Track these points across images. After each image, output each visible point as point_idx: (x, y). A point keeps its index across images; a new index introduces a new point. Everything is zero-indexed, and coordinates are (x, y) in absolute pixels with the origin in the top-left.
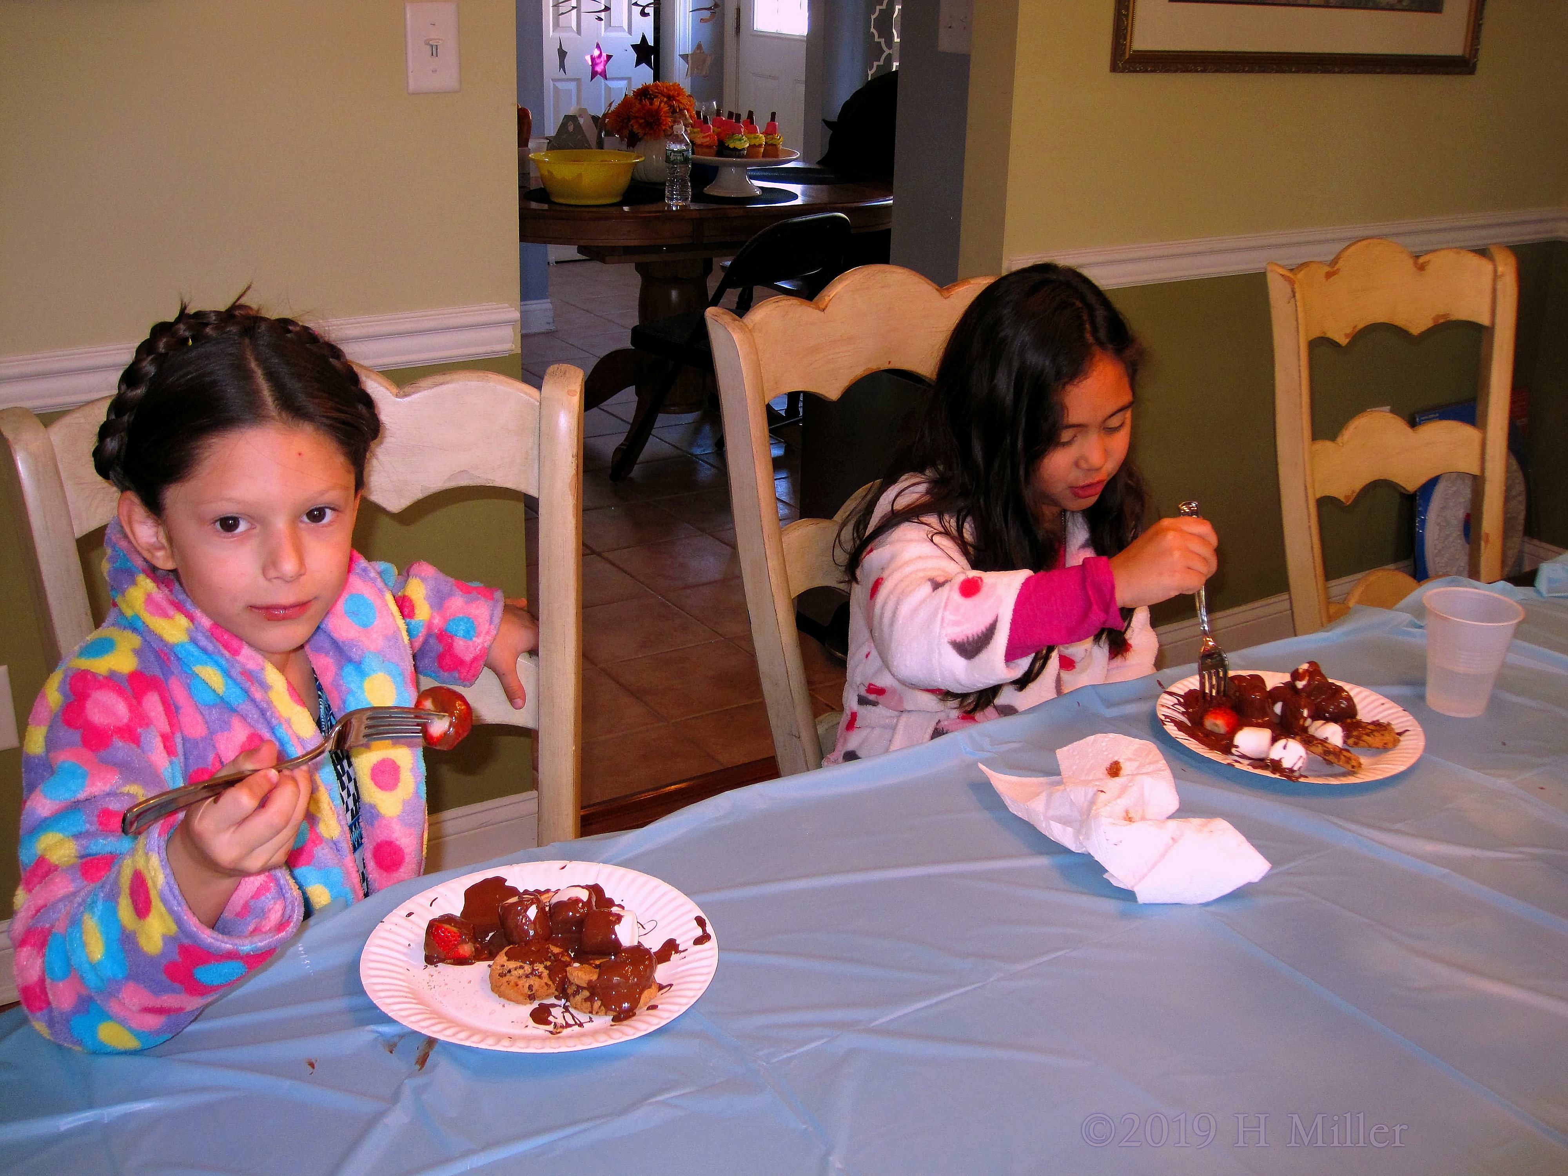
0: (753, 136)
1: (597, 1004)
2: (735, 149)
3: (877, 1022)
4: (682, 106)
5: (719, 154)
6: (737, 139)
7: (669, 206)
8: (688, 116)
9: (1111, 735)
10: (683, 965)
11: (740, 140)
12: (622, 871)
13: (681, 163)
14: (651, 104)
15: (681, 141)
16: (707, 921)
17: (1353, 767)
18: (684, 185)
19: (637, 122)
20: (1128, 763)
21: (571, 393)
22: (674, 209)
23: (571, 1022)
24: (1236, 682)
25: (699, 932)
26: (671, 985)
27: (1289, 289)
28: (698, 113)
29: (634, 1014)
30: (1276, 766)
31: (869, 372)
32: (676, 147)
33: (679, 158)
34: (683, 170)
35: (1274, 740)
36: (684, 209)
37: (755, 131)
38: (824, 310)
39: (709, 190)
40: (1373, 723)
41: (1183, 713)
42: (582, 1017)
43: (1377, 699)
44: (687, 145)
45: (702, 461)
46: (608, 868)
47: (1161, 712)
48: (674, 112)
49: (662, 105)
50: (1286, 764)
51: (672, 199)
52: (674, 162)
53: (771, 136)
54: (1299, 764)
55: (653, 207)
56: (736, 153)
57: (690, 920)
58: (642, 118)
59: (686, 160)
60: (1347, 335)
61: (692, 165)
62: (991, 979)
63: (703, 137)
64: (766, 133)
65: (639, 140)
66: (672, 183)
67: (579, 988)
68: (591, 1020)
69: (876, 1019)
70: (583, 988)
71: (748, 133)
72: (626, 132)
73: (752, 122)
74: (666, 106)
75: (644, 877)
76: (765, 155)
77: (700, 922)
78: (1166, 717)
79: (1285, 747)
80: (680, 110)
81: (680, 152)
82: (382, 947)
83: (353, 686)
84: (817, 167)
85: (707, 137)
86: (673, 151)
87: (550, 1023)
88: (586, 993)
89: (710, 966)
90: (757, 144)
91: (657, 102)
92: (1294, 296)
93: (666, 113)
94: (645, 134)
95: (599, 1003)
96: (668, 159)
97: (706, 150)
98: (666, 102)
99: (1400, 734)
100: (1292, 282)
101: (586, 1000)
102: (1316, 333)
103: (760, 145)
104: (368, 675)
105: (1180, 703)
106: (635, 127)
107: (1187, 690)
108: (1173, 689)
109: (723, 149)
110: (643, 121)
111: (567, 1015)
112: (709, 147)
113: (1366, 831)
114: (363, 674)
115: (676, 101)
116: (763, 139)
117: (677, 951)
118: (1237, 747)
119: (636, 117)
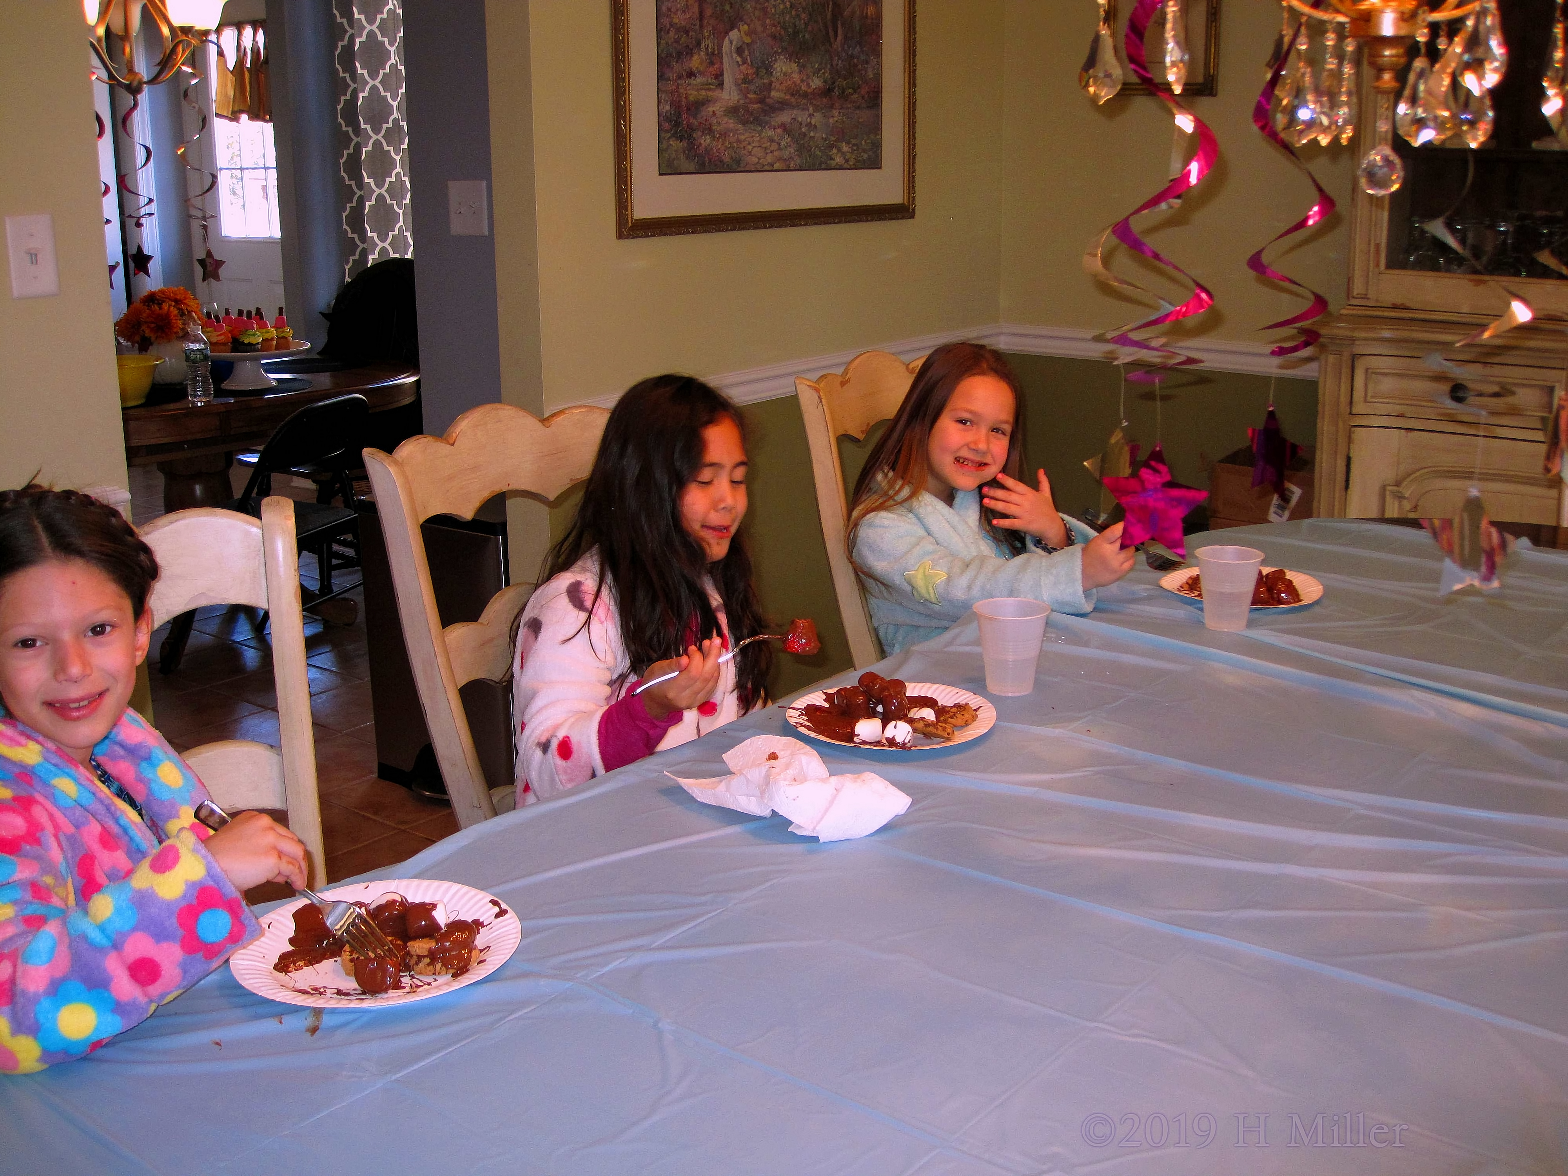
0: (264, 330)
1: (439, 966)
2: (250, 344)
3: (656, 944)
4: (189, 309)
5: (235, 349)
6: (251, 335)
7: (193, 403)
8: (196, 318)
9: (764, 736)
10: (492, 933)
11: (254, 335)
12: (416, 882)
13: (202, 361)
14: (160, 309)
15: (198, 340)
16: (500, 901)
17: (948, 734)
18: (205, 382)
19: (148, 327)
20: (782, 753)
21: (287, 518)
22: (199, 405)
23: (420, 984)
24: (843, 693)
25: (496, 910)
26: (489, 947)
27: (816, 396)
28: (209, 314)
29: (467, 971)
30: (891, 742)
31: (492, 495)
32: (196, 346)
33: (198, 356)
34: (205, 369)
35: (884, 727)
36: (208, 403)
37: (266, 326)
38: (453, 445)
39: (227, 385)
40: (955, 706)
41: (807, 720)
42: (429, 979)
43: (952, 691)
44: (205, 343)
45: (246, 646)
46: (405, 882)
47: (792, 721)
48: (183, 314)
49: (172, 308)
50: (899, 739)
51: (196, 396)
52: (194, 361)
53: (281, 330)
54: (909, 738)
55: (178, 405)
56: (251, 347)
57: (485, 904)
58: (152, 323)
59: (206, 357)
60: (862, 432)
61: (211, 362)
62: (730, 905)
63: (218, 336)
64: (276, 327)
65: (151, 344)
66: (195, 381)
67: (420, 958)
68: (436, 980)
69: (654, 942)
70: (424, 957)
71: (260, 328)
72: (137, 338)
73: (261, 317)
74: (175, 309)
75: (436, 883)
76: (277, 348)
77: (495, 903)
78: (796, 723)
79: (895, 727)
80: (189, 312)
81: (200, 351)
82: (243, 959)
83: (150, 776)
84: (318, 357)
85: (221, 335)
86: (193, 351)
87: (404, 988)
88: (427, 960)
89: (516, 928)
90: (269, 338)
91: (165, 306)
92: (821, 401)
93: (175, 316)
94: (157, 338)
95: (440, 964)
96: (188, 359)
97: (223, 348)
98: (174, 306)
99: (976, 710)
100: (817, 391)
101: (428, 965)
102: (841, 432)
103: (272, 339)
104: (158, 765)
105: (802, 714)
106: (147, 332)
107: (806, 705)
108: (794, 705)
109: (237, 345)
110: (153, 325)
111: (414, 980)
112: (224, 344)
113: (969, 774)
114: (154, 766)
115: (185, 304)
116: (274, 333)
117: (483, 926)
118: (858, 735)
119: (146, 322)
